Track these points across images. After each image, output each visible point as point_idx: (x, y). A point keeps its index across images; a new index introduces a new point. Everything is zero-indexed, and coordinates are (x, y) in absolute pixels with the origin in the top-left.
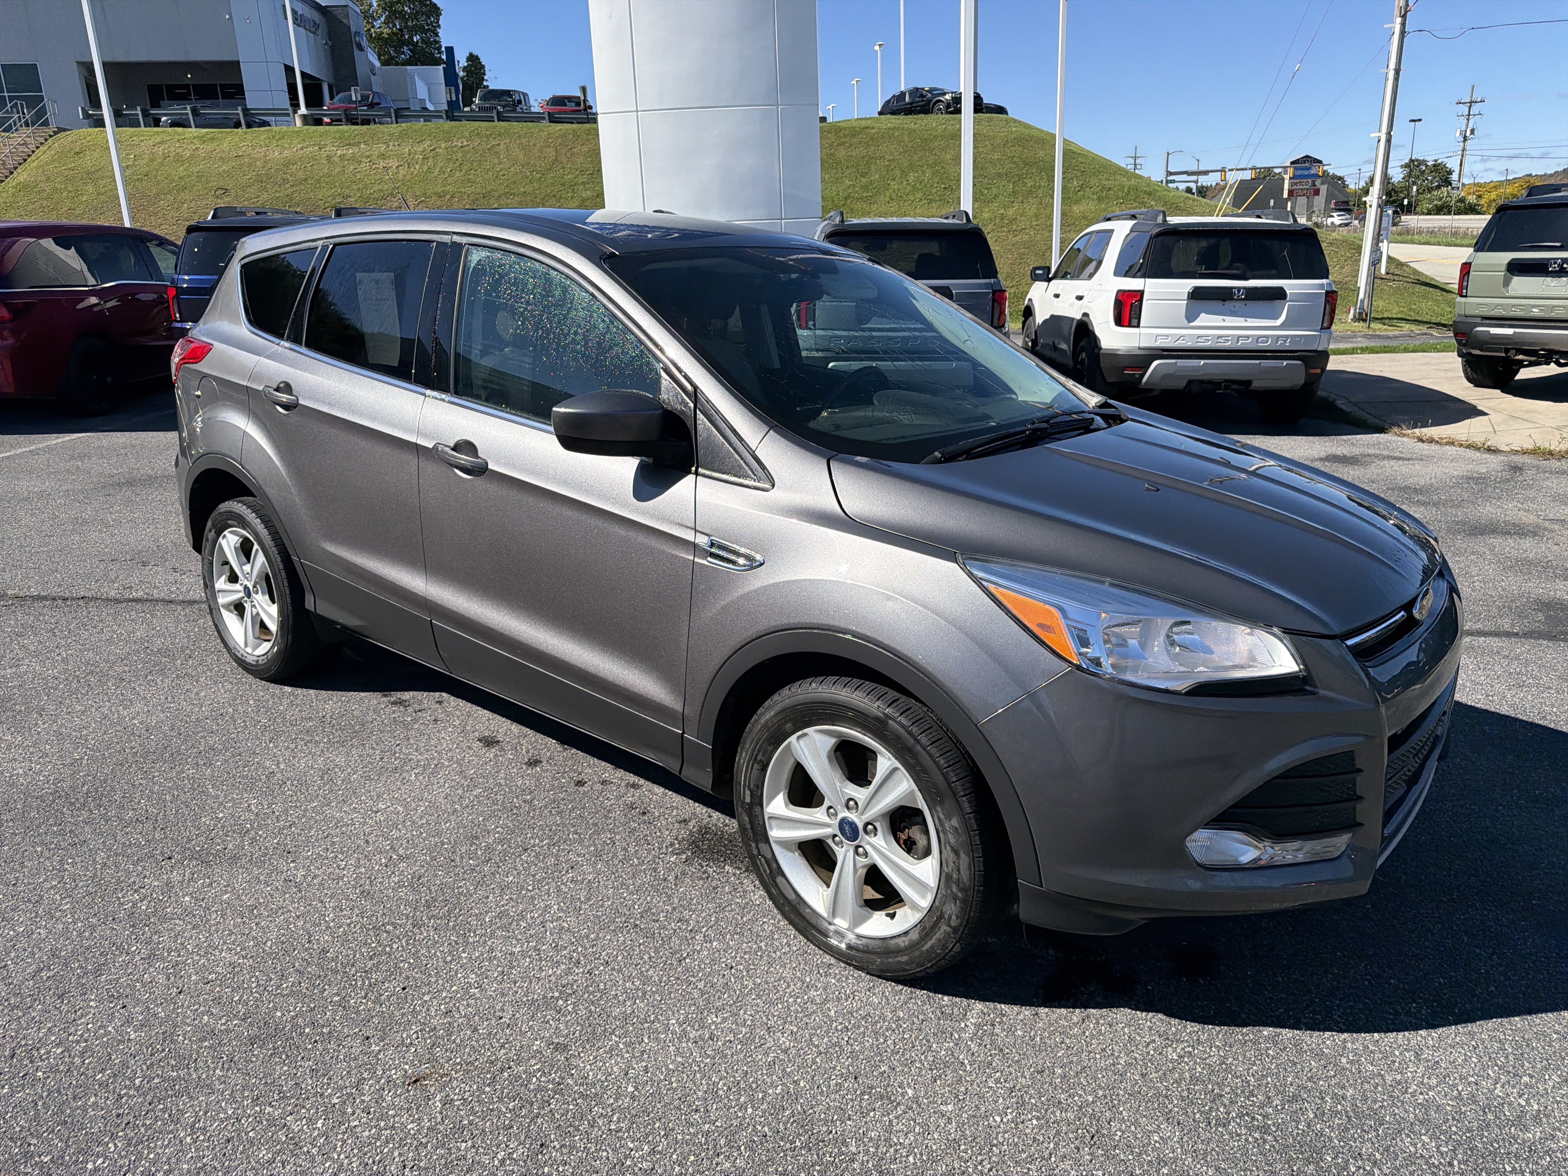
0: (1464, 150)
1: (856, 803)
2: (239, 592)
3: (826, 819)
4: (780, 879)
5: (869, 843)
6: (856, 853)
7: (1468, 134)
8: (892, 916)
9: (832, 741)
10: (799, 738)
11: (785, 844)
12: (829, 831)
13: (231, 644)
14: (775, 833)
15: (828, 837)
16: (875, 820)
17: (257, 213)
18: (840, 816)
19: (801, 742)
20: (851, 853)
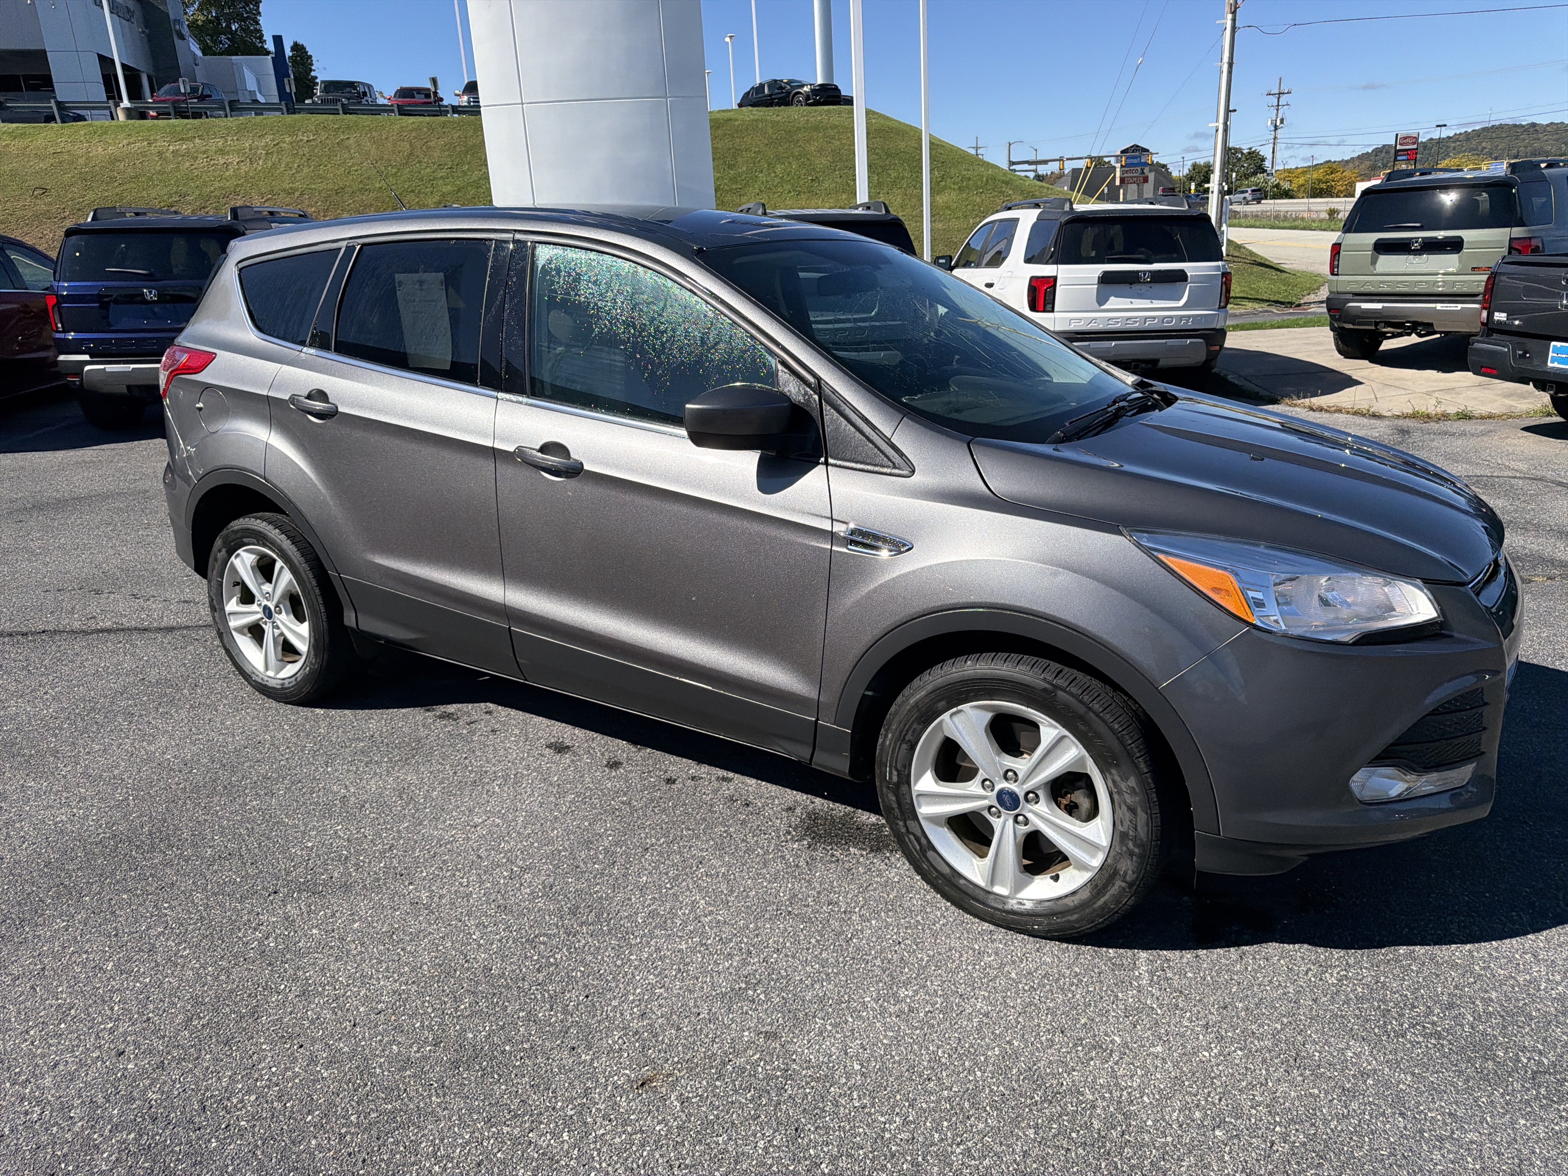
0: (1275, 138)
1: (1015, 774)
2: (257, 613)
3: (982, 792)
4: (930, 854)
5: (1031, 811)
6: (1016, 821)
7: (1278, 123)
8: (1056, 878)
9: (989, 716)
10: (952, 715)
11: (934, 820)
12: (986, 803)
13: (248, 669)
14: (924, 810)
15: (983, 809)
16: (1038, 788)
17: (137, 214)
18: (998, 788)
19: (956, 719)
20: (1011, 822)
